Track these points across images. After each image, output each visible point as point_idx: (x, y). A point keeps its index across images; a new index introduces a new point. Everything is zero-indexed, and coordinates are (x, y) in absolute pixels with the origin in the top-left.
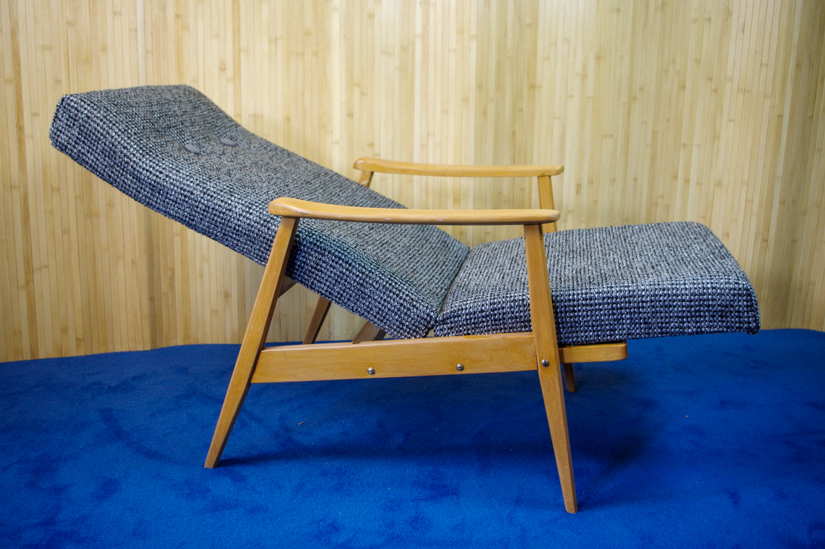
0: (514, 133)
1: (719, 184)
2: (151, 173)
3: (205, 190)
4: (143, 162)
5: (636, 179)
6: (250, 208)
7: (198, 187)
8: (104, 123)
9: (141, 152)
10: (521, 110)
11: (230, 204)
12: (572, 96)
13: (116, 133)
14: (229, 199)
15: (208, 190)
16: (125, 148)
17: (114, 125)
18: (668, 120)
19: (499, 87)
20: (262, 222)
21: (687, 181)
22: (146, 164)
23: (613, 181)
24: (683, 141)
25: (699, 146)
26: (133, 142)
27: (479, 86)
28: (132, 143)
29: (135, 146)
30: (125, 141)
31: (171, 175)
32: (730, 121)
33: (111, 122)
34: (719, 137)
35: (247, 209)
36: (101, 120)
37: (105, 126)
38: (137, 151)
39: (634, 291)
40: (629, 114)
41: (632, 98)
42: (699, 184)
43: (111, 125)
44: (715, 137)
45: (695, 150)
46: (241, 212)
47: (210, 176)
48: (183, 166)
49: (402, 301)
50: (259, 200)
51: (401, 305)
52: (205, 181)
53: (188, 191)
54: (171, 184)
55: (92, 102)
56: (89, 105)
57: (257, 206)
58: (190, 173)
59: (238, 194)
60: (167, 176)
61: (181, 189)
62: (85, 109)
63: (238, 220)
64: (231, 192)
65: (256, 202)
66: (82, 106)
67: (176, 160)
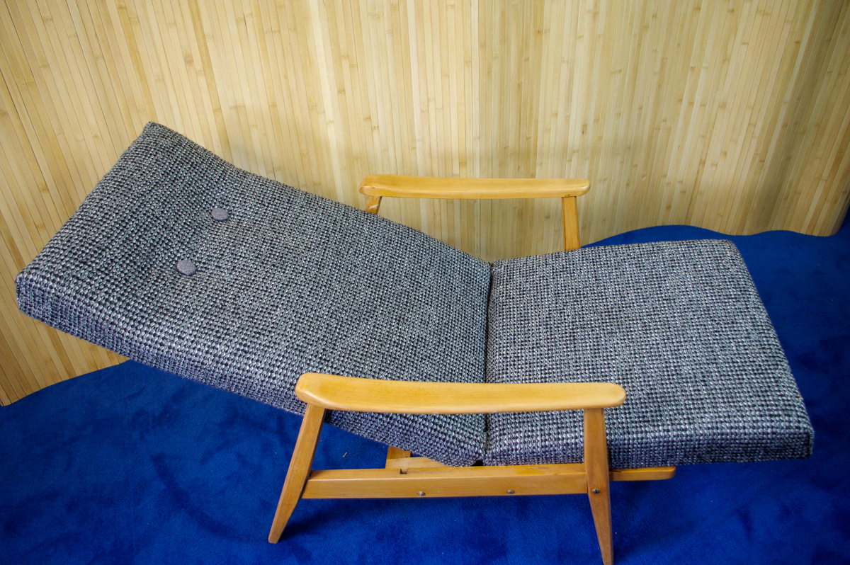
0: (519, 86)
1: (723, 106)
2: (150, 346)
3: (217, 359)
4: (138, 336)
5: (641, 108)
6: (272, 372)
7: (209, 356)
8: (79, 300)
9: (132, 323)
10: (527, 60)
11: (248, 371)
12: (581, 37)
13: (97, 309)
14: (246, 364)
15: (220, 357)
16: (112, 323)
17: (91, 299)
18: (679, 45)
19: (504, 41)
20: (288, 386)
21: (691, 103)
22: (142, 337)
23: (619, 114)
24: (692, 65)
25: (707, 68)
26: (120, 313)
27: (483, 45)
28: (119, 316)
29: (124, 319)
30: (110, 315)
31: (174, 345)
32: (744, 44)
33: (86, 296)
34: (729, 60)
35: (270, 374)
36: (75, 298)
37: (81, 304)
38: (128, 324)
39: (691, 436)
40: (639, 45)
41: (644, 27)
42: (703, 105)
43: (88, 301)
44: (726, 60)
45: (703, 72)
46: (263, 379)
47: (217, 332)
48: (184, 324)
49: (449, 444)
50: (279, 355)
51: (448, 447)
52: (214, 345)
53: (198, 362)
54: (177, 355)
55: (56, 276)
56: (53, 281)
57: (278, 367)
58: (195, 336)
59: (255, 354)
60: (170, 347)
61: (190, 360)
62: (51, 288)
63: (261, 386)
64: (246, 352)
65: (277, 360)
66: (46, 286)
67: (174, 318)
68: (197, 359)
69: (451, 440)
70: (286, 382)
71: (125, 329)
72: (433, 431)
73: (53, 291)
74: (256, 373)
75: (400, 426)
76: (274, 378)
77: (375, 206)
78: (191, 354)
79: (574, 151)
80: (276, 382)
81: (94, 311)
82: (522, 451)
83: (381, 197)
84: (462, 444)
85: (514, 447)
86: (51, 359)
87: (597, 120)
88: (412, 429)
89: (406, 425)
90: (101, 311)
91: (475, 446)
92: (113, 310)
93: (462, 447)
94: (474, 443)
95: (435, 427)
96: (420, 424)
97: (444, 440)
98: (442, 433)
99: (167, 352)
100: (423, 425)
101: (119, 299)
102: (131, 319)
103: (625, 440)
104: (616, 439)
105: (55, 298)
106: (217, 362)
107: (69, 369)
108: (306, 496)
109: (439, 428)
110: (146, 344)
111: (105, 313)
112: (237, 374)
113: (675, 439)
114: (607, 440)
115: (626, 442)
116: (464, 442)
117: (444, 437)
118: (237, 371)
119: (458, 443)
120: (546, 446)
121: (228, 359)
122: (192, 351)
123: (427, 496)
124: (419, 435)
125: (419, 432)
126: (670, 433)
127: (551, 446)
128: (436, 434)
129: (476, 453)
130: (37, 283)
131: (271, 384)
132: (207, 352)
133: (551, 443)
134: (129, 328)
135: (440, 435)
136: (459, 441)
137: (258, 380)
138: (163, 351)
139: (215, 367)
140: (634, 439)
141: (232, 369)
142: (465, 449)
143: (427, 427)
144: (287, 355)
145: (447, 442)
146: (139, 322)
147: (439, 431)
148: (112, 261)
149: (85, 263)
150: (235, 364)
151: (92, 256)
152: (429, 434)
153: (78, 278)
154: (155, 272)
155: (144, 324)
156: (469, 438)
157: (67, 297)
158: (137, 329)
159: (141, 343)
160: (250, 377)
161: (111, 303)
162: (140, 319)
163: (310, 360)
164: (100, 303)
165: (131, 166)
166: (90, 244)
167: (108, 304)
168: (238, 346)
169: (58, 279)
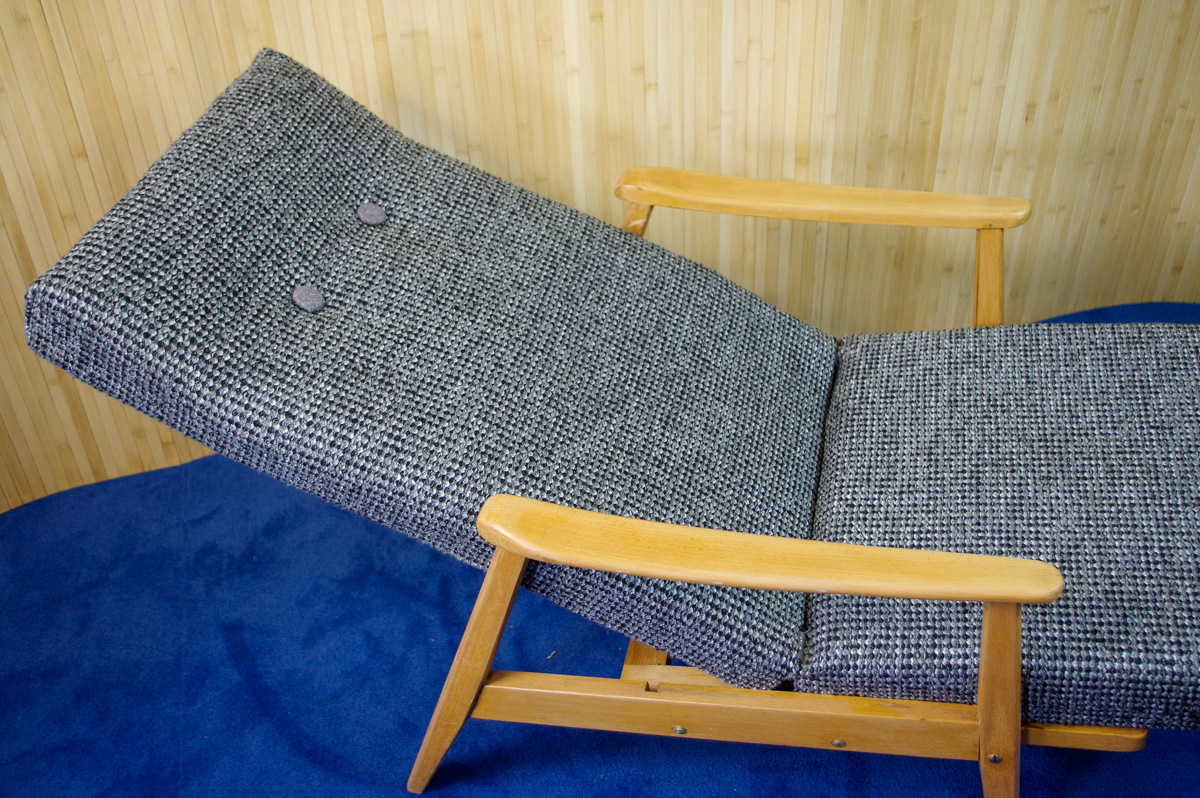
15: (353, 454)
47: (353, 411)
48: (298, 393)
49: (736, 646)
50: (454, 461)
51: (735, 651)
52: (345, 432)
53: (316, 460)
54: (282, 445)
55: (93, 292)
56: (88, 300)
57: (451, 481)
58: (314, 415)
59: (413, 455)
60: (270, 430)
61: (302, 454)
62: (83, 311)
63: (419, 510)
64: (398, 450)
65: (449, 469)
66: (75, 307)
67: (282, 381)
68: (315, 454)
69: (741, 638)
70: (461, 508)
71: (199, 393)
72: (709, 619)
73: (86, 317)
74: (412, 488)
75: (653, 604)
76: (442, 500)
77: (639, 222)
78: (306, 445)
79: (1008, 153)
80: (444, 505)
81: (151, 357)
82: (865, 671)
83: (652, 207)
84: (759, 648)
85: (851, 663)
86: (69, 446)
87: (1054, 98)
88: (672, 613)
89: (663, 603)
90: (161, 358)
91: (782, 654)
92: (182, 358)
93: (758, 654)
94: (781, 648)
95: (714, 612)
96: (687, 604)
97: (728, 637)
98: (725, 624)
99: (265, 438)
100: (694, 606)
101: (193, 341)
102: (210, 375)
103: (1055, 669)
104: (1040, 667)
105: (89, 329)
106: (348, 463)
107: (96, 465)
108: (478, 714)
109: (720, 616)
110: (231, 422)
111: (168, 362)
112: (380, 486)
113: (1149, 678)
114: (1023, 667)
115: (1057, 673)
116: (763, 645)
117: (728, 631)
118: (380, 480)
119: (752, 645)
120: (910, 667)
121: (367, 459)
122: (307, 439)
123: (688, 735)
124: (684, 624)
125: (685, 619)
126: (1141, 666)
127: (919, 667)
128: (714, 625)
129: (784, 666)
130: (60, 302)
131: (436, 508)
132: (332, 444)
133: (920, 662)
134: (206, 392)
135: (722, 628)
136: (755, 642)
137: (414, 499)
138: (258, 435)
139: (344, 472)
140: (1072, 670)
141: (371, 478)
142: (764, 657)
143: (700, 610)
144: (467, 462)
145: (734, 641)
146: (223, 383)
147: (720, 621)
148: (186, 275)
149: (141, 275)
150: (377, 468)
151: (153, 264)
152: (702, 623)
153: (128, 300)
154: (256, 302)
155: (230, 386)
156: (772, 638)
157: (107, 330)
158: (218, 394)
159: (223, 419)
160: (402, 494)
161: (179, 345)
162: (224, 377)
163: (507, 474)
164: (161, 344)
165: (229, 119)
166: (152, 245)
167: (174, 347)
168: (385, 439)
169: (96, 298)
